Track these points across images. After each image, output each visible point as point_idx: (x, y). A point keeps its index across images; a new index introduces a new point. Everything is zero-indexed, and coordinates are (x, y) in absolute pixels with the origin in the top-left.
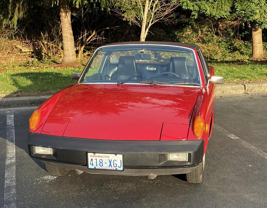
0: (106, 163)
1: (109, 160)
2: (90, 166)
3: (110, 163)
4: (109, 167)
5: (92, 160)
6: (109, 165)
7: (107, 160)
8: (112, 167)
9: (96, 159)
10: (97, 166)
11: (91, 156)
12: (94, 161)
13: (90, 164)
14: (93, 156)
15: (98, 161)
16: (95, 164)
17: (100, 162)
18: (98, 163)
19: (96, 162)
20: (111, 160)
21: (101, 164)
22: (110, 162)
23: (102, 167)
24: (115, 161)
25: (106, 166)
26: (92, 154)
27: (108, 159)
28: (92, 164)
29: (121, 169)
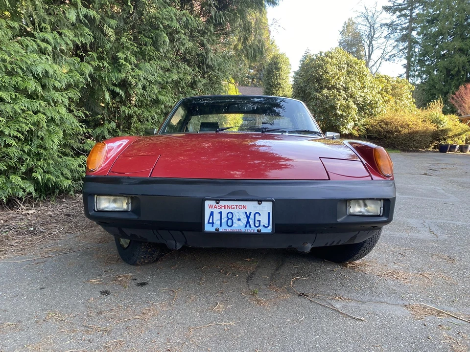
0: (239, 220)
1: (246, 213)
2: (208, 228)
4: (246, 227)
5: (212, 214)
6: (245, 222)
7: (241, 214)
8: (250, 227)
9: (220, 213)
10: (221, 226)
11: (210, 207)
12: (216, 217)
14: (215, 207)
15: (224, 215)
16: (217, 223)
17: (229, 219)
18: (224, 220)
19: (220, 218)
21: (230, 221)
22: (248, 217)
23: (231, 228)
24: (257, 215)
25: (239, 226)
26: (213, 203)
27: (244, 210)
28: (213, 223)
29: (269, 230)
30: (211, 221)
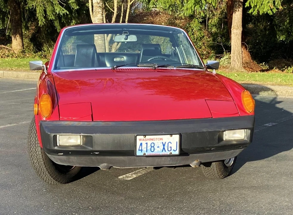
0: (158, 147)
1: (163, 143)
2: (139, 153)
3: (163, 147)
4: (162, 151)
5: (141, 144)
6: (162, 148)
7: (159, 143)
8: (165, 151)
9: (147, 143)
10: (147, 151)
11: (140, 140)
12: (144, 146)
13: (139, 150)
14: (143, 140)
15: (149, 145)
16: (144, 150)
18: (149, 148)
19: (146, 147)
20: (165, 143)
21: (153, 148)
22: (164, 145)
23: (153, 153)
24: (170, 143)
25: (158, 151)
26: (142, 137)
27: (161, 141)
28: (142, 150)
29: (177, 152)
30: (140, 149)
